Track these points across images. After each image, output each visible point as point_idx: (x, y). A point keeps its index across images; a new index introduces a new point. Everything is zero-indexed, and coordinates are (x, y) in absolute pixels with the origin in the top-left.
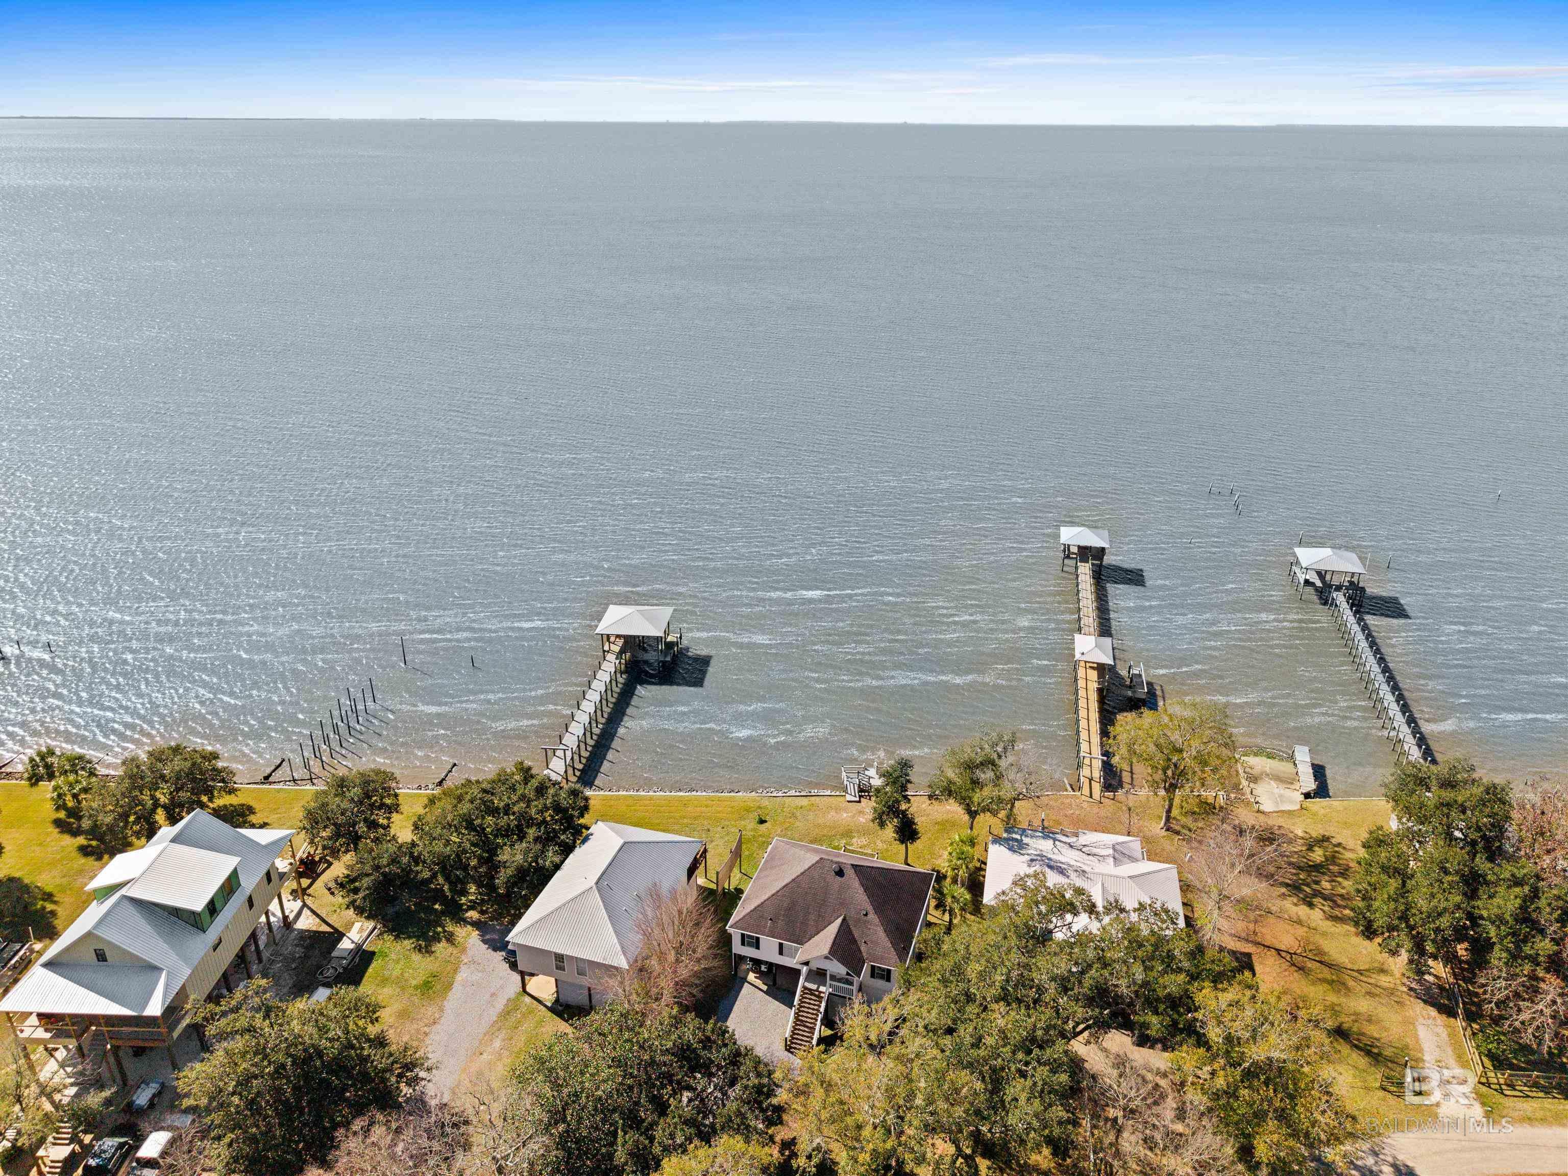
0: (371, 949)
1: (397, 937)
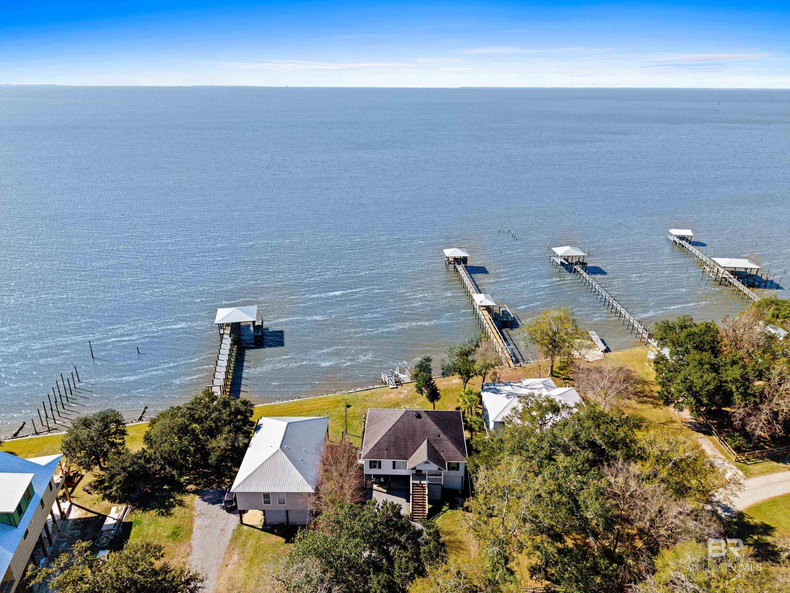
0: (128, 521)
1: (144, 510)
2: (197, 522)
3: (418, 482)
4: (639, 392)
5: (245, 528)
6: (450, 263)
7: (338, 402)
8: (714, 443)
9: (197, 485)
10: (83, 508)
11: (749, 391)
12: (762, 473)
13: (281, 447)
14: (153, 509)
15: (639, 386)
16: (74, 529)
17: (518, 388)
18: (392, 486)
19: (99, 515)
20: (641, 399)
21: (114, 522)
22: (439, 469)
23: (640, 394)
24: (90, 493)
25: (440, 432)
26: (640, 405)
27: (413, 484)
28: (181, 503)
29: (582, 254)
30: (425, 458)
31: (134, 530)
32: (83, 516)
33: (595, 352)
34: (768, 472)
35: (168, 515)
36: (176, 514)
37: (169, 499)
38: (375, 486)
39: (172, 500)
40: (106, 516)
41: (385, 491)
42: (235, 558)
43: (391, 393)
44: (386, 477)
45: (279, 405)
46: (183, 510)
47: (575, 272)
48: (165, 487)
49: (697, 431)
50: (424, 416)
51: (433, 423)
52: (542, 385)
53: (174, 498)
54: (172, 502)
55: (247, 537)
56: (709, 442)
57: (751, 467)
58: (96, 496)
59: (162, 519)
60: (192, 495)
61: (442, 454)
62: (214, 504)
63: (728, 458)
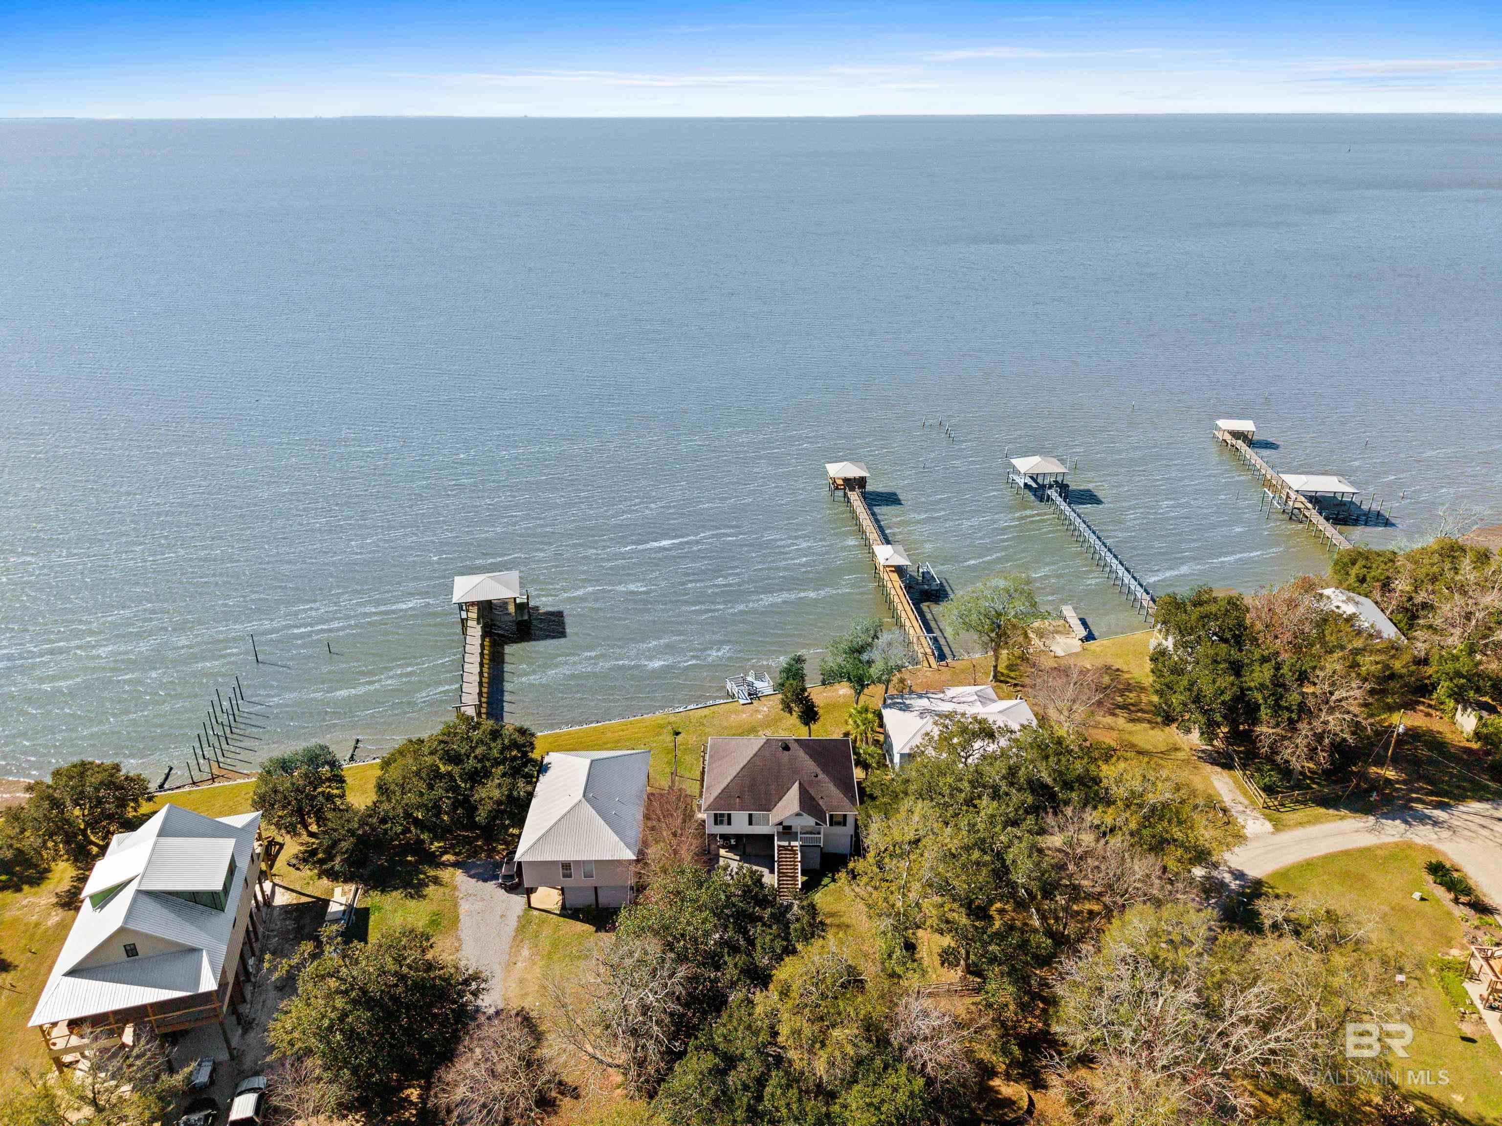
0: (363, 906)
1: (383, 891)
2: (464, 907)
3: (786, 844)
4: (1132, 704)
5: (536, 913)
6: (837, 488)
7: (661, 727)
8: (1236, 782)
9: (456, 854)
10: (292, 891)
11: (1283, 703)
12: (1301, 824)
13: (584, 796)
14: (396, 889)
15: (1131, 695)
16: (285, 920)
17: (939, 702)
18: (748, 850)
19: (319, 899)
20: (1133, 716)
21: (342, 908)
22: (817, 824)
23: (1132, 708)
24: (298, 869)
25: (818, 771)
26: (1131, 725)
27: (779, 846)
28: (436, 881)
29: (1061, 469)
30: (795, 807)
31: (373, 919)
32: (295, 902)
33: (1069, 641)
34: (1309, 822)
35: (420, 896)
36: (431, 895)
37: (417, 875)
38: (722, 852)
39: (422, 876)
40: (329, 901)
41: (738, 858)
42: (526, 953)
43: (743, 712)
44: (739, 837)
45: (569, 734)
46: (441, 890)
47: (1048, 501)
48: (409, 858)
49: (1212, 764)
50: (794, 746)
51: (807, 758)
52: (976, 697)
53: (425, 874)
54: (423, 880)
55: (539, 925)
56: (1227, 780)
57: (1285, 816)
58: (308, 872)
59: (412, 904)
60: (451, 869)
61: (821, 802)
62: (485, 880)
63: (1253, 803)
